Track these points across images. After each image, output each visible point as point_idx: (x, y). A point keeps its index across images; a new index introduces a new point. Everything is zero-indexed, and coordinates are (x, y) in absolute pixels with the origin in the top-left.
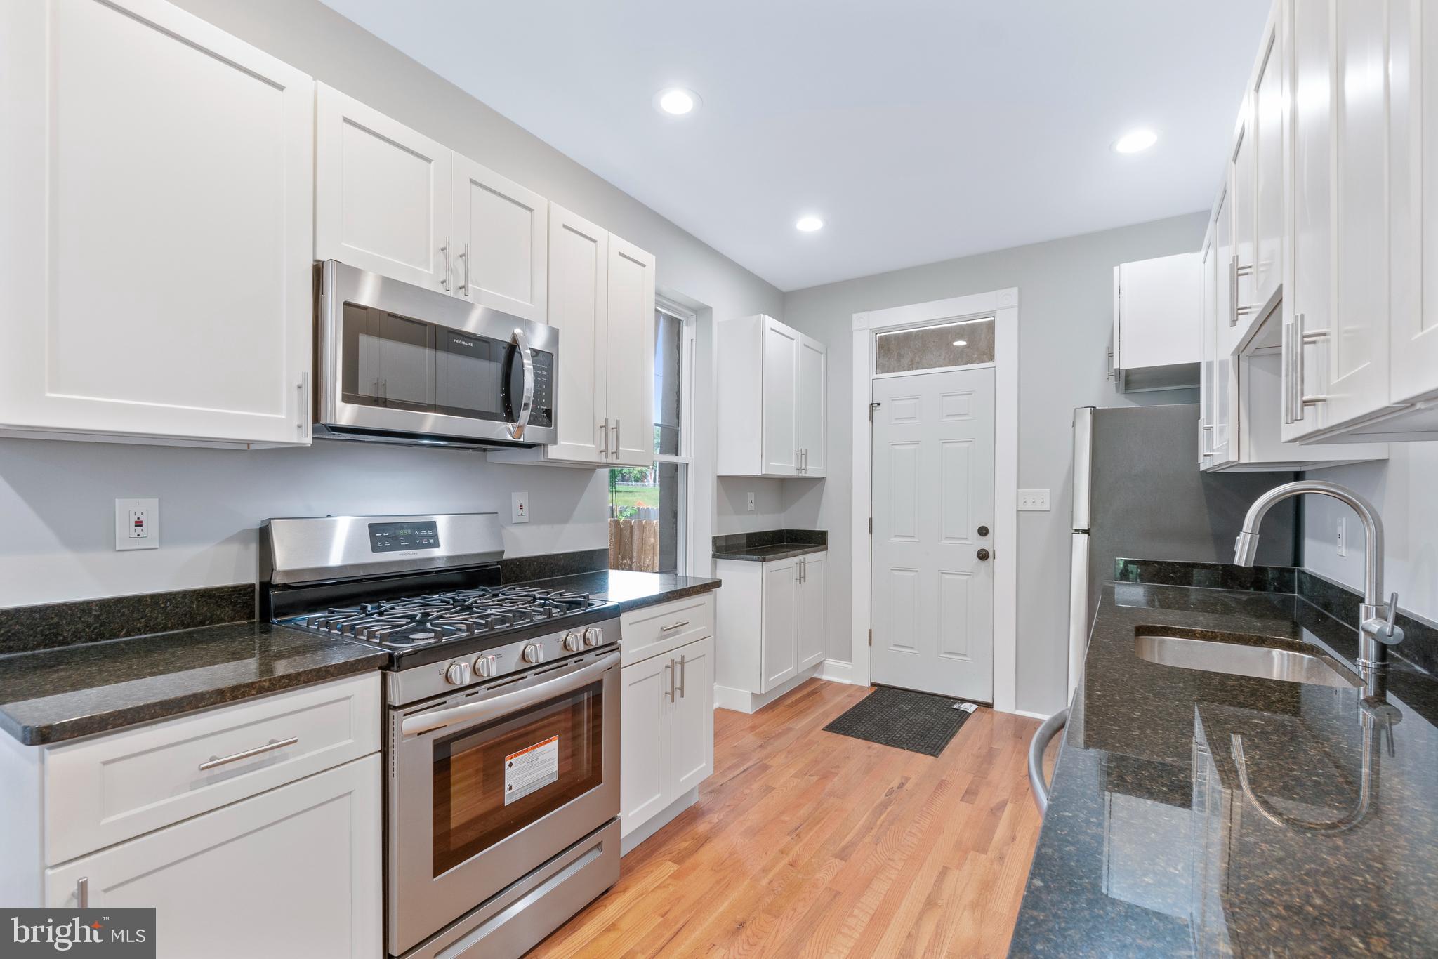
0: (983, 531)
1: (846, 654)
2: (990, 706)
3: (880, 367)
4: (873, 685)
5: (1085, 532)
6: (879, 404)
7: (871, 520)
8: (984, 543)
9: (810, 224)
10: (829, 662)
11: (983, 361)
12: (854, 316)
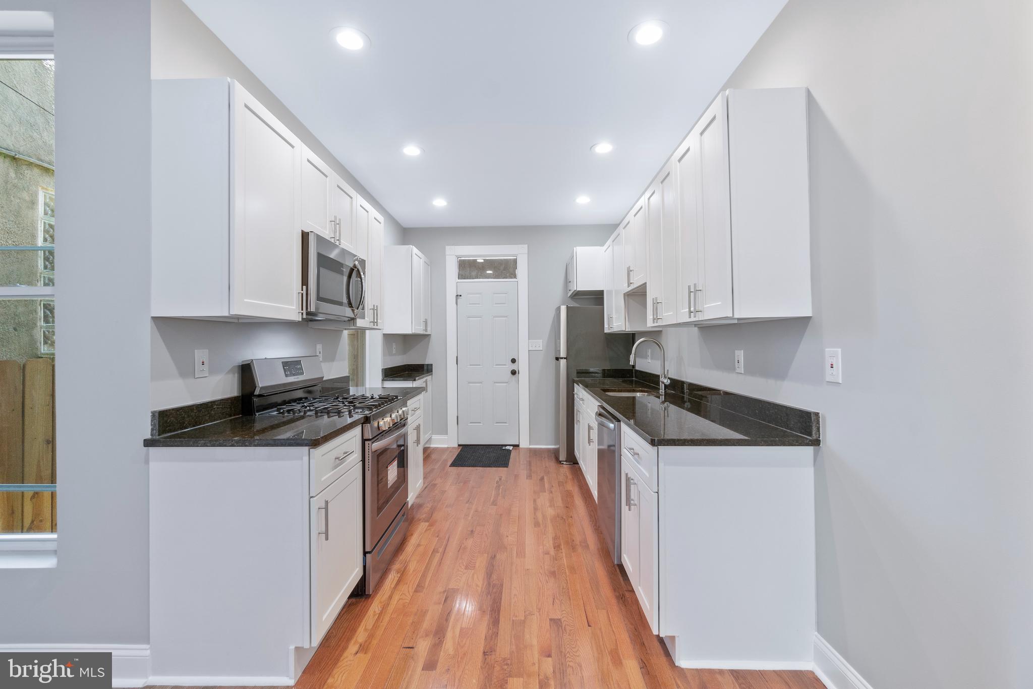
0: (513, 361)
1: (445, 432)
2: (518, 446)
3: (461, 276)
4: (459, 445)
5: (565, 358)
6: (461, 296)
7: (457, 357)
8: (514, 367)
9: (440, 203)
10: (434, 437)
11: (512, 278)
12: (447, 248)
